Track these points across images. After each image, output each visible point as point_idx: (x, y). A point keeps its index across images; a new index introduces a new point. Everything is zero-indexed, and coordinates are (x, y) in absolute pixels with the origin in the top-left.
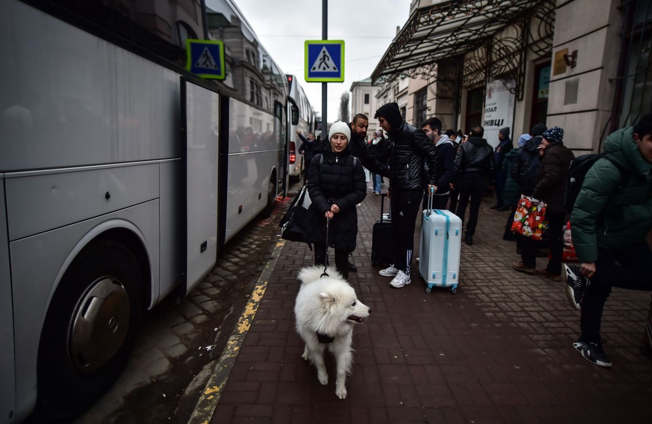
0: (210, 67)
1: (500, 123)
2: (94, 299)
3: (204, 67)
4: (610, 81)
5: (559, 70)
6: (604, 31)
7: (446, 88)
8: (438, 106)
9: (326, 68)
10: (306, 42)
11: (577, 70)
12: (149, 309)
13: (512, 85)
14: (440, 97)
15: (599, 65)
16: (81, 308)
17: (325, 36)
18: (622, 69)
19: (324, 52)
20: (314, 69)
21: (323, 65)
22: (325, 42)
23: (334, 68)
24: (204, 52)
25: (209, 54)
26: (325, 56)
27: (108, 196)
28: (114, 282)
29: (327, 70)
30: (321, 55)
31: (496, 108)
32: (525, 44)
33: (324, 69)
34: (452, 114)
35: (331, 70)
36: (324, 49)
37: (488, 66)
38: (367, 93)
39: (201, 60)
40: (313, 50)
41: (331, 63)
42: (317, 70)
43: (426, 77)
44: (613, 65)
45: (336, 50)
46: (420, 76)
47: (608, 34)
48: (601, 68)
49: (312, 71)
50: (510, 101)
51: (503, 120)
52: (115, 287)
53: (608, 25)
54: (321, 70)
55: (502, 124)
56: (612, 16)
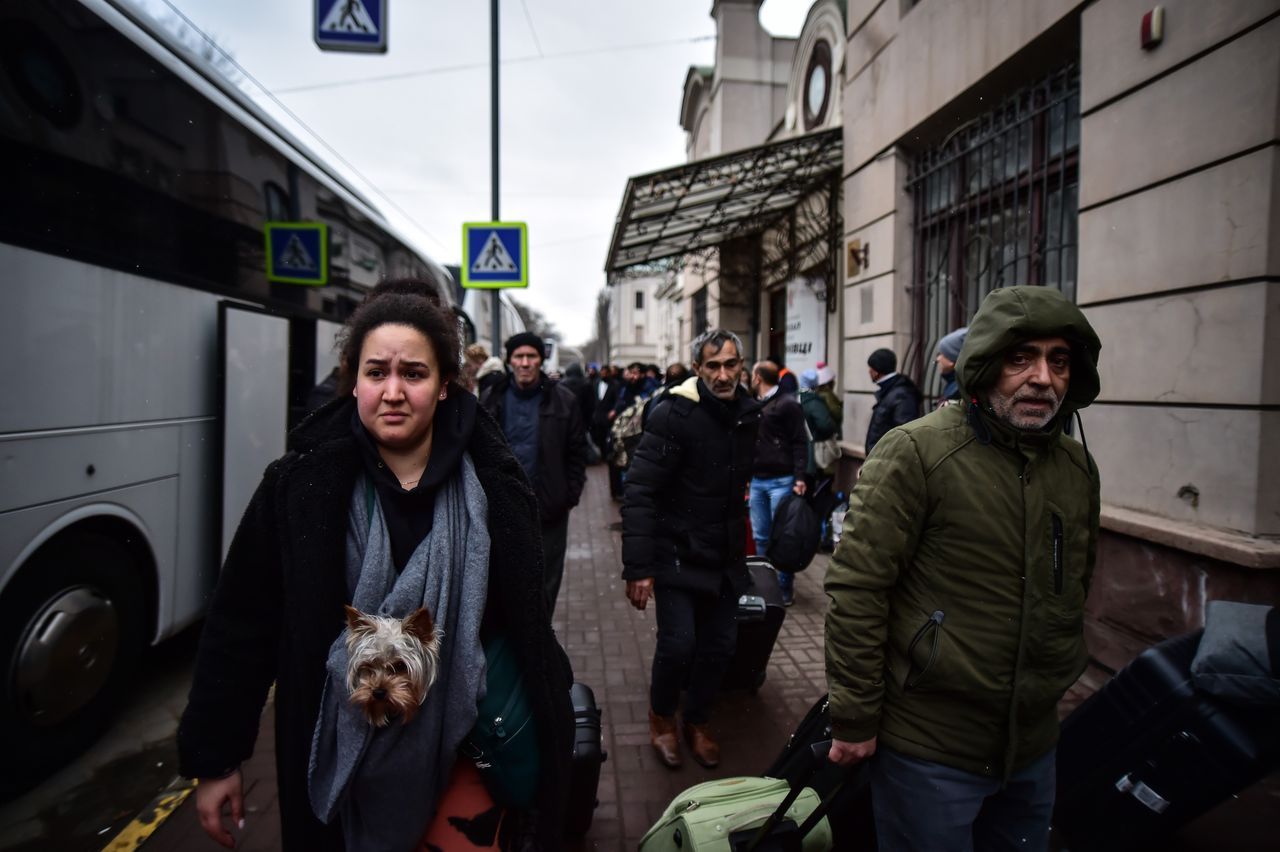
0: (301, 267)
1: (807, 348)
2: (59, 617)
3: (291, 267)
4: (908, 290)
5: (853, 272)
6: (891, 219)
7: (735, 289)
8: (722, 319)
9: (497, 264)
10: (466, 225)
11: (872, 271)
12: (155, 643)
13: (819, 286)
14: (725, 304)
15: (889, 267)
16: (38, 626)
17: (496, 215)
18: (920, 272)
19: (494, 241)
20: (478, 267)
21: (493, 261)
22: (496, 225)
23: (511, 266)
24: (290, 243)
25: (300, 246)
26: (495, 247)
27: (91, 471)
28: (94, 594)
29: (500, 269)
30: (489, 246)
31: (799, 324)
32: (833, 224)
33: (494, 267)
34: (746, 333)
35: (505, 268)
36: (494, 236)
37: (792, 256)
38: (640, 289)
39: (286, 257)
40: (476, 238)
41: (505, 257)
42: (483, 269)
43: (700, 270)
44: (907, 267)
45: (512, 238)
46: (688, 270)
47: (896, 222)
48: (893, 271)
49: (474, 270)
50: (819, 312)
51: (810, 345)
52: (94, 601)
53: (895, 212)
54: (489, 269)
55: (810, 350)
56: (897, 200)
